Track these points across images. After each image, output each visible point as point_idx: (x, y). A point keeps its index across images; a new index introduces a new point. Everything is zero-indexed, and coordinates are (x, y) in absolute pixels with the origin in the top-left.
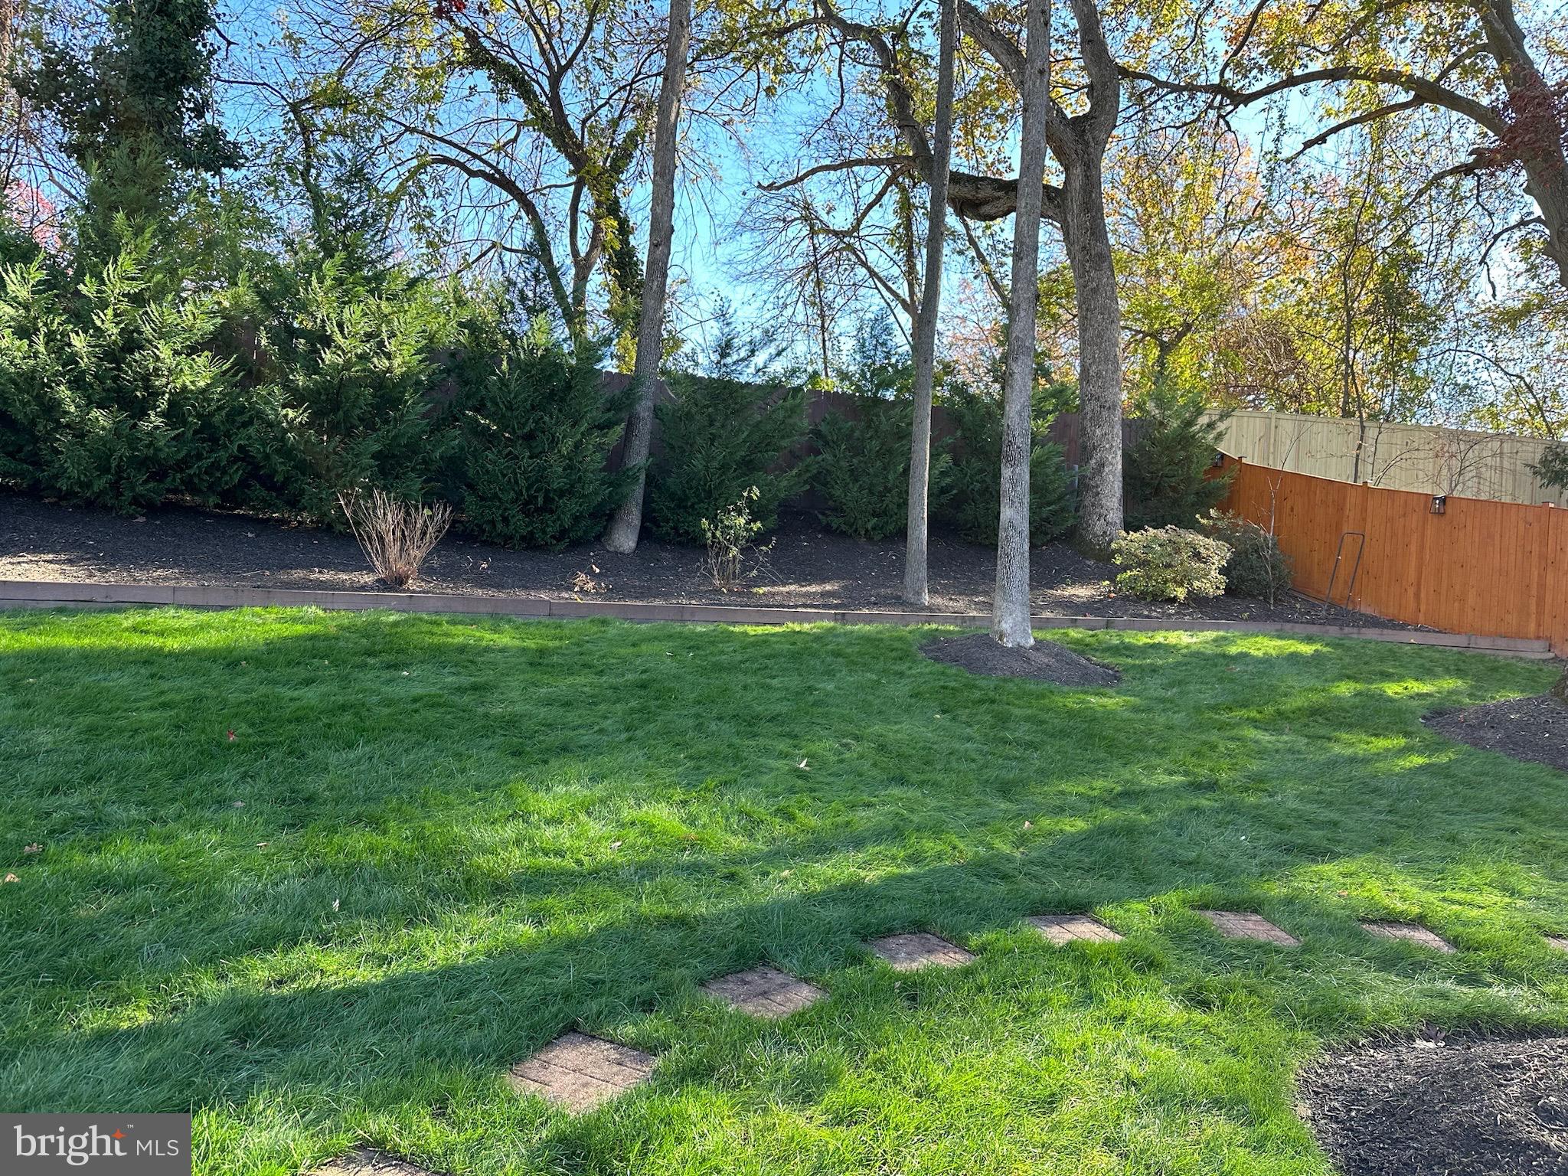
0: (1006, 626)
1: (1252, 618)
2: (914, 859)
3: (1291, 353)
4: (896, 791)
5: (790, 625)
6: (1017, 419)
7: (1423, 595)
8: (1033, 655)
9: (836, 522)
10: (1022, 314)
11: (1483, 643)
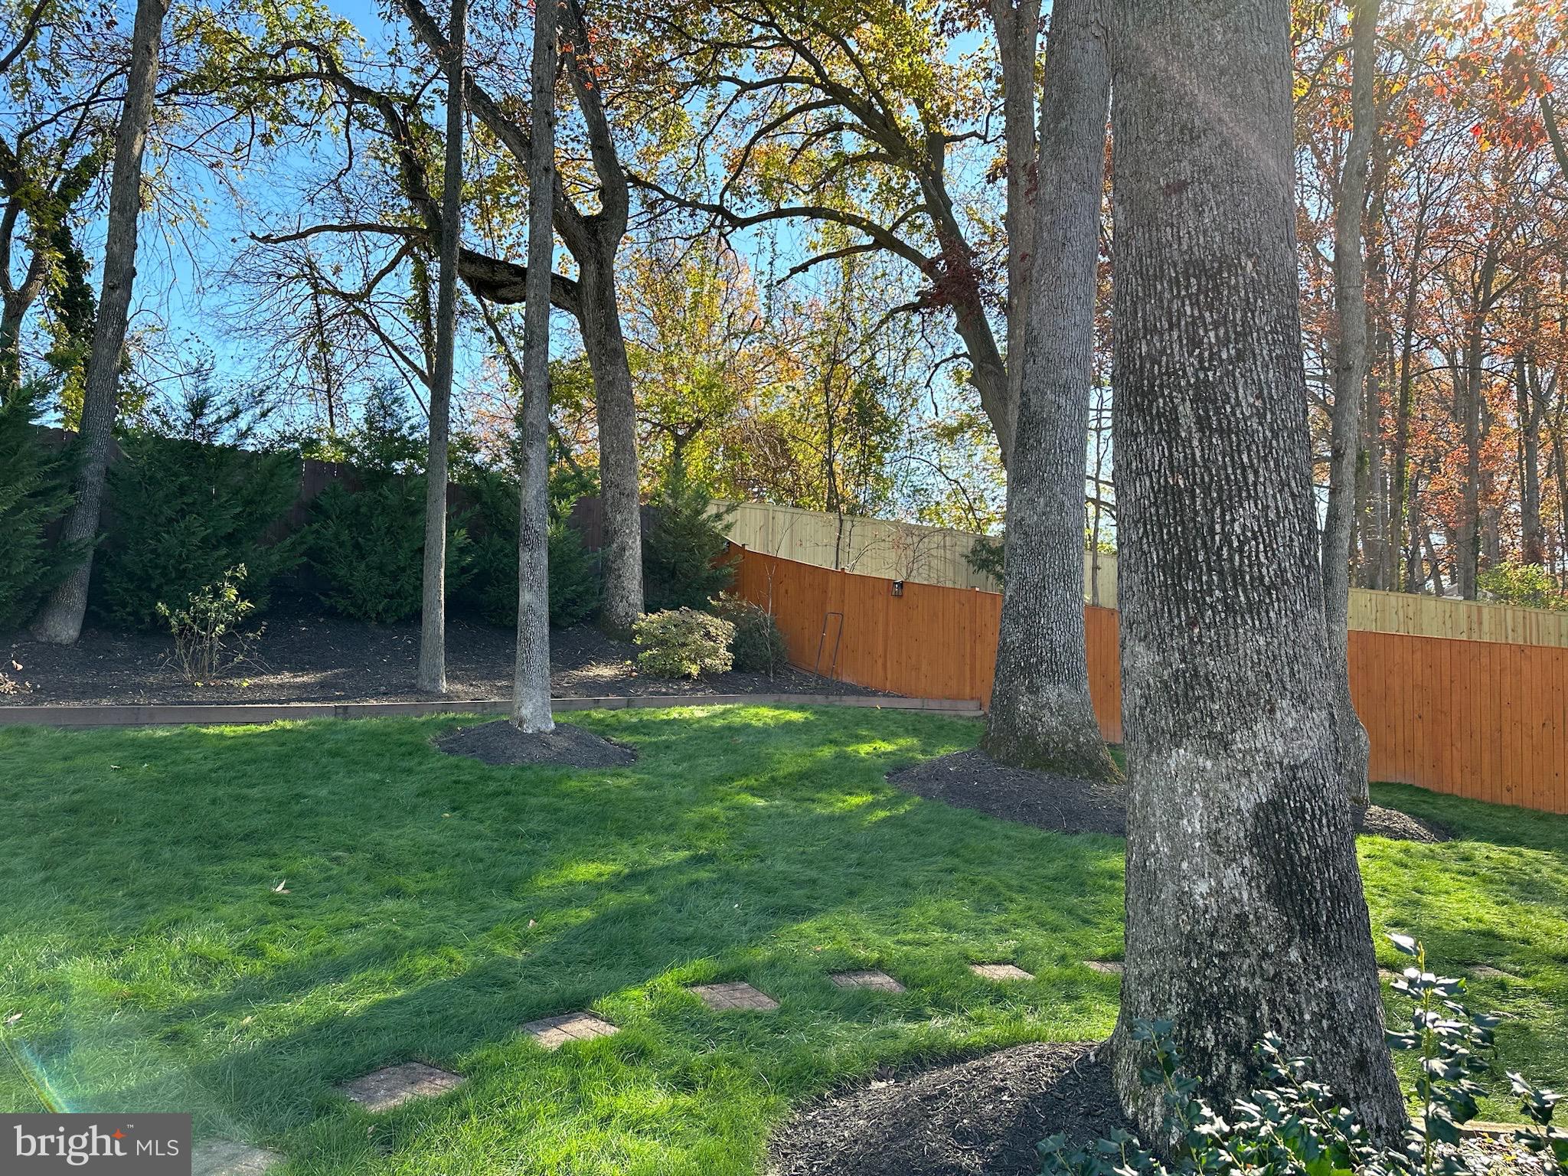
0: (526, 712)
1: (756, 691)
2: (405, 980)
3: (786, 453)
4: (389, 904)
5: (280, 723)
6: (534, 503)
7: (888, 666)
8: (552, 739)
9: (342, 604)
10: (536, 401)
11: (933, 704)
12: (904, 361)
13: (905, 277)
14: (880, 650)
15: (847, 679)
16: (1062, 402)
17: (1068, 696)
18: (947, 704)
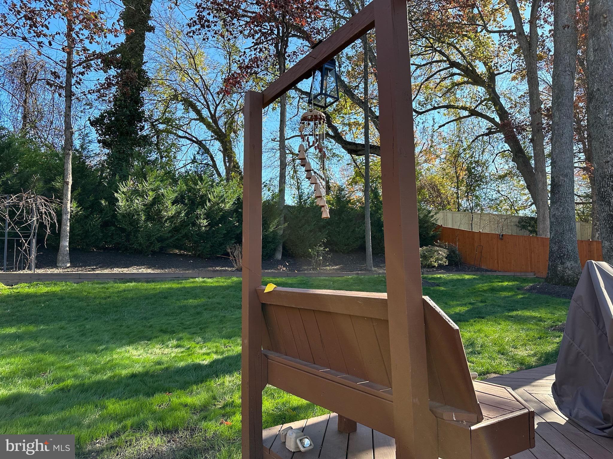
1: (456, 271)
3: (438, 190)
7: (499, 262)
11: (518, 274)
12: (482, 153)
13: (481, 124)
14: (496, 258)
16: (566, 179)
17: (574, 265)
18: (523, 274)
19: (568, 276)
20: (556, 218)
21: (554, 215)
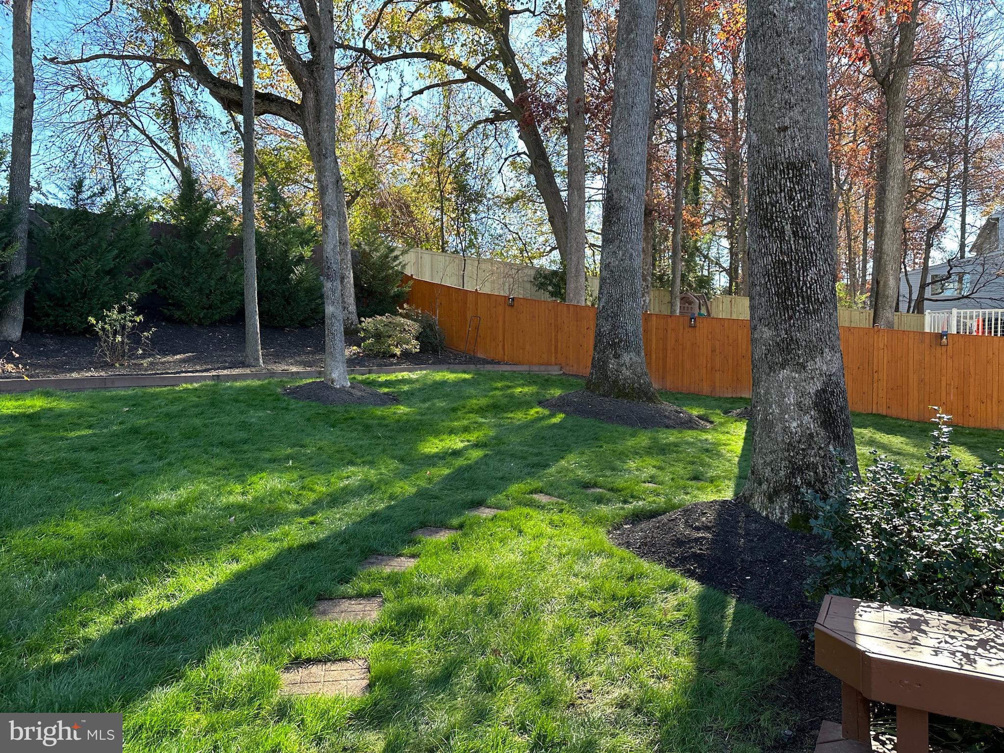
0: (335, 376)
1: (433, 363)
3: (410, 214)
6: (332, 253)
7: (506, 346)
8: (352, 391)
9: (177, 314)
10: (330, 191)
11: (535, 368)
12: (483, 155)
13: (483, 101)
14: (501, 338)
15: (480, 355)
16: (632, 197)
17: (634, 359)
18: (543, 368)
19: (625, 379)
20: (612, 271)
21: (608, 265)
